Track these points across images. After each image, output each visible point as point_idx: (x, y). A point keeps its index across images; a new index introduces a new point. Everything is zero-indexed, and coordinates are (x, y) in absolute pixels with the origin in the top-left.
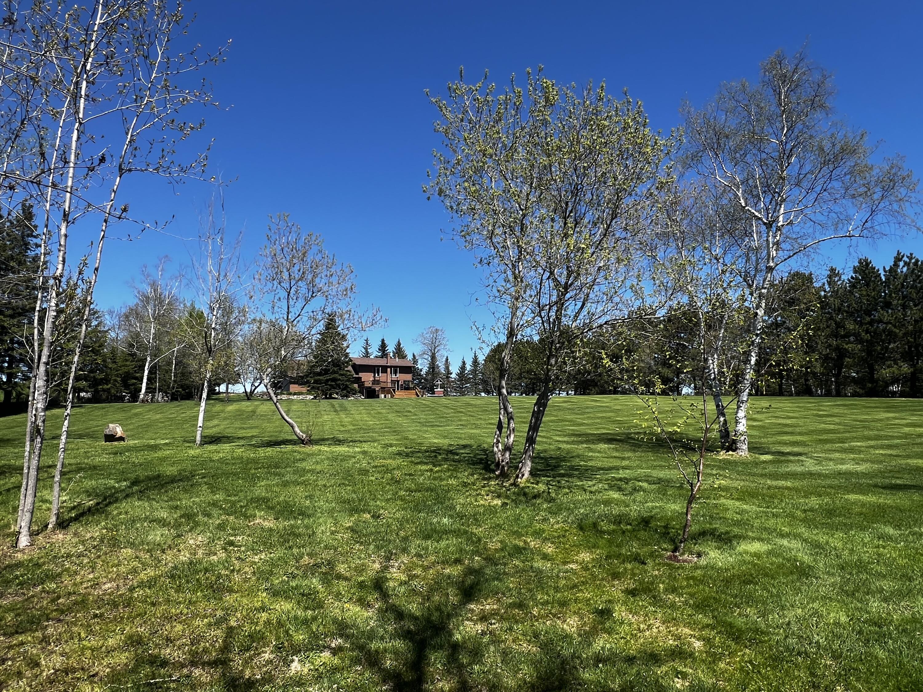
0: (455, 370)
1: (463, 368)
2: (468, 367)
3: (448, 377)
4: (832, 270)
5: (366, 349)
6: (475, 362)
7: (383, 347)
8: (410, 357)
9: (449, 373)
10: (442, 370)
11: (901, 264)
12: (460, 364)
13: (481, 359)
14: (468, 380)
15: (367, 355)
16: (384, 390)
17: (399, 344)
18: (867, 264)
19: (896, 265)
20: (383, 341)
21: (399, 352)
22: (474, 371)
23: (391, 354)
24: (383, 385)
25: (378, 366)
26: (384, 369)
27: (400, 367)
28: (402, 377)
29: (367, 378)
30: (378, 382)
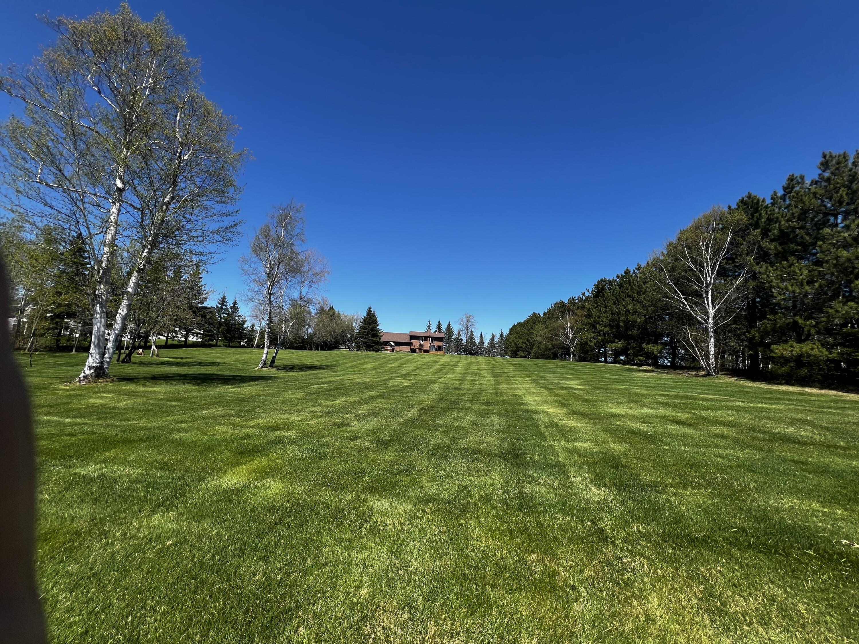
0: (487, 342)
1: (492, 339)
2: (496, 339)
3: (481, 345)
5: (429, 327)
6: (502, 335)
7: (439, 326)
9: (482, 342)
10: (477, 341)
12: (490, 336)
13: (505, 335)
14: (495, 348)
17: (449, 324)
20: (439, 322)
22: (499, 342)
23: (444, 330)
24: (424, 348)
25: (422, 337)
26: (426, 338)
27: (435, 338)
28: (437, 344)
29: (416, 343)
30: (422, 346)
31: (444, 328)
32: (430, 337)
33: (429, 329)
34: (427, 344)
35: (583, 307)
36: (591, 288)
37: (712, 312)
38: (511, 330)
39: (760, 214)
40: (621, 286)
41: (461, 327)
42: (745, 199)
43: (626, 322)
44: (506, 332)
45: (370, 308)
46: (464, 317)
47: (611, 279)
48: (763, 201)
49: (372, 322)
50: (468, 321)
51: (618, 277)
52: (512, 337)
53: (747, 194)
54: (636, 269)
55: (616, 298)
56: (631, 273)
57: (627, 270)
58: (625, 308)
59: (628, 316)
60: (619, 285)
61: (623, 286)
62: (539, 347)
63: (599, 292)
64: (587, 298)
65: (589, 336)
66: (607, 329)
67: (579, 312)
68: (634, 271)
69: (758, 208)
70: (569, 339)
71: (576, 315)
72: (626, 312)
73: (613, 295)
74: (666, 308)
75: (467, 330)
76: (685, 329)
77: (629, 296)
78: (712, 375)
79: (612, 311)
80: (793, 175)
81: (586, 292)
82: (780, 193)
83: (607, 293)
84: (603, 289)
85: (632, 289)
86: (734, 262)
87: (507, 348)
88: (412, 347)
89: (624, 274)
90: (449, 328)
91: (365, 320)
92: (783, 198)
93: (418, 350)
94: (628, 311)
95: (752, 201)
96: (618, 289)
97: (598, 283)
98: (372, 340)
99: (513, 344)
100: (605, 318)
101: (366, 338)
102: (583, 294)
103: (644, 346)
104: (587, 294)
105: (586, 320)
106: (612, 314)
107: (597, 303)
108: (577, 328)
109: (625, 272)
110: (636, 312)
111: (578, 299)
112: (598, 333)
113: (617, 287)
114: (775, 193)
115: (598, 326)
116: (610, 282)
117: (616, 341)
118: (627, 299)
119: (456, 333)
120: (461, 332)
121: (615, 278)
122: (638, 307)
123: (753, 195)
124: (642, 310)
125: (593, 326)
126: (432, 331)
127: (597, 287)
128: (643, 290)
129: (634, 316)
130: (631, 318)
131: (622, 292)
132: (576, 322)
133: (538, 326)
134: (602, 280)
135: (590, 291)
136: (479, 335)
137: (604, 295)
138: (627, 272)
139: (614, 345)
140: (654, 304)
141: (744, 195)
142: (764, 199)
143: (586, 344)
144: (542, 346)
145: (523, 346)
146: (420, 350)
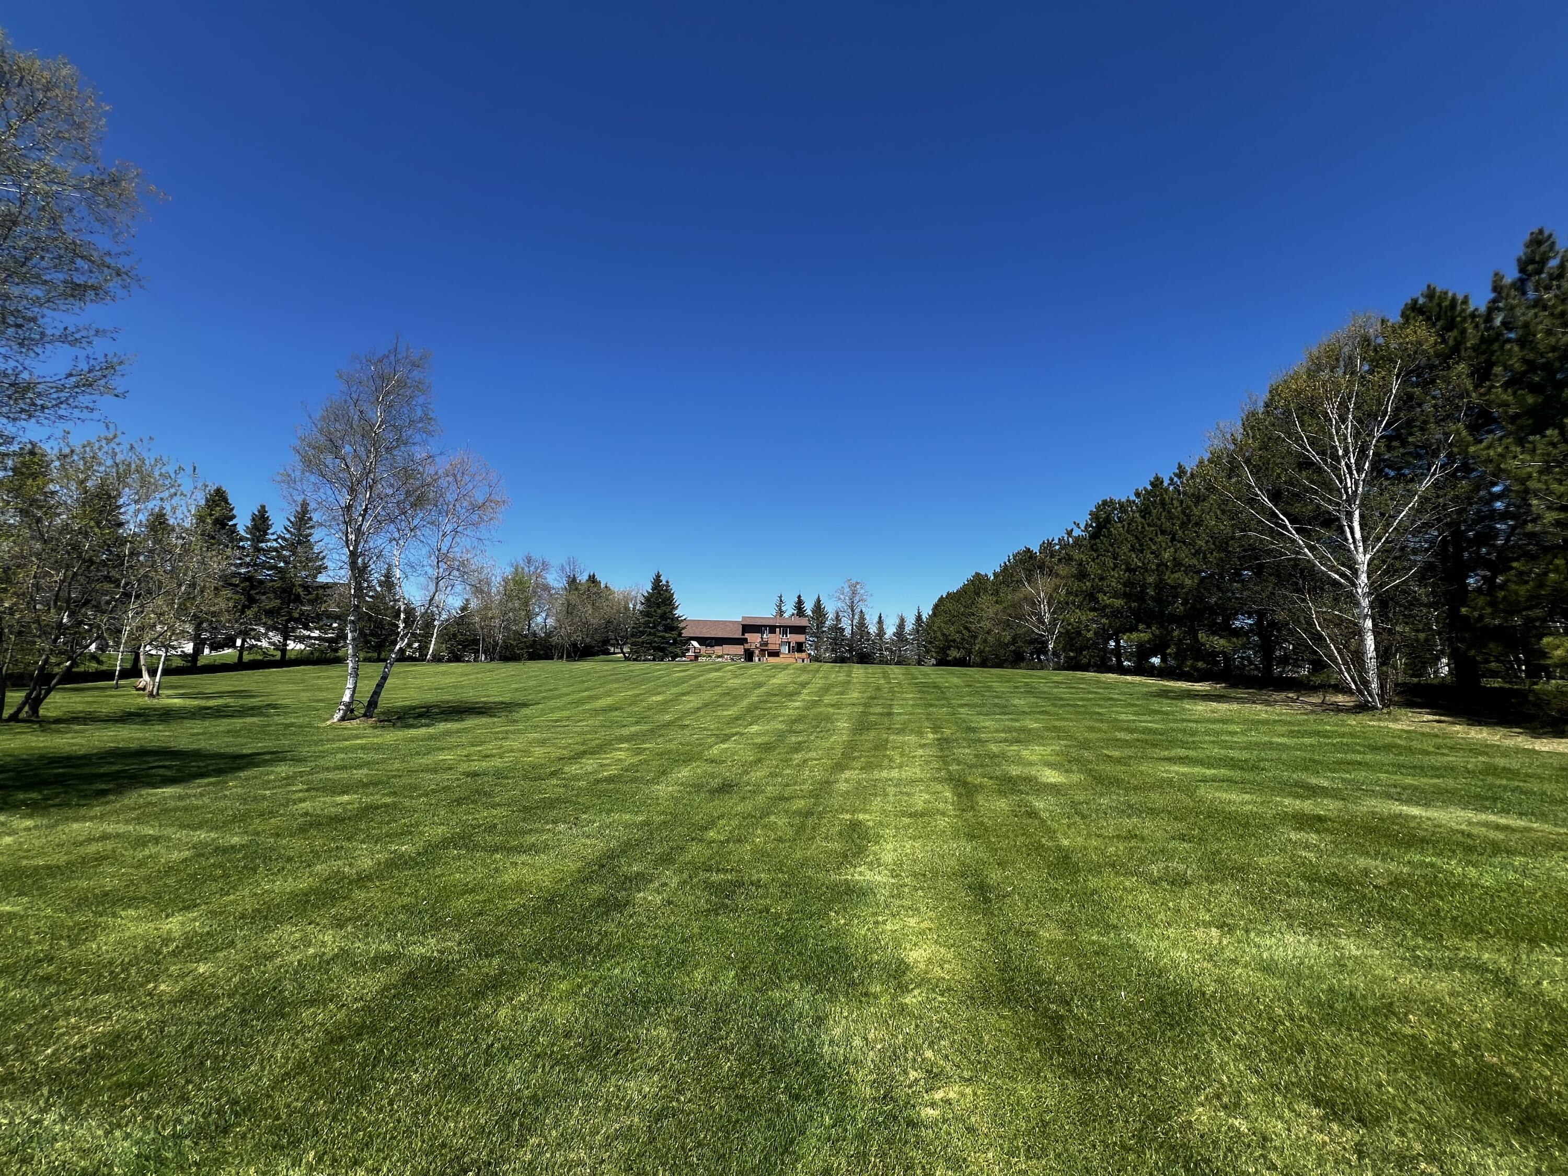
0: (890, 631)
2: (908, 626)
3: (881, 638)
5: (780, 607)
6: (919, 618)
7: (799, 605)
10: (873, 629)
12: (897, 622)
14: (908, 642)
17: (819, 601)
20: (799, 597)
22: (916, 630)
23: (809, 613)
24: (770, 647)
25: (765, 626)
26: (772, 629)
27: (790, 627)
28: (794, 638)
29: (754, 639)
30: (766, 644)
31: (808, 608)
32: (780, 627)
33: (781, 613)
34: (774, 640)
35: (1069, 559)
36: (1084, 519)
37: (1363, 559)
38: (936, 607)
39: (1463, 331)
40: (1145, 512)
41: (839, 604)
42: (1421, 301)
43: (1160, 586)
44: (927, 612)
45: (658, 576)
46: (846, 586)
47: (1124, 500)
48: (1465, 301)
49: (664, 602)
50: (854, 593)
51: (1138, 495)
52: (938, 621)
53: (1425, 289)
54: (1176, 475)
55: (1136, 537)
56: (1165, 484)
57: (1157, 478)
58: (1157, 557)
59: (1163, 573)
60: (1141, 511)
61: (1150, 513)
62: (985, 641)
63: (1100, 527)
64: (1077, 539)
65: (1084, 618)
66: (1119, 603)
67: (1063, 570)
68: (1171, 479)
69: (1453, 318)
70: (1043, 623)
71: (1057, 575)
72: (1158, 565)
73: (1128, 531)
74: (1253, 554)
75: (853, 611)
76: (1304, 600)
77: (1163, 533)
78: (1375, 708)
79: (1127, 564)
80: (1541, 232)
81: (1076, 529)
82: (1511, 275)
83: (1117, 529)
84: (1108, 520)
85: (1171, 517)
86: (1404, 444)
87: (931, 643)
88: (747, 646)
89: (1149, 488)
90: (818, 607)
91: (648, 600)
92: (1520, 286)
93: (757, 652)
94: (1162, 564)
95: (1439, 305)
96: (1139, 519)
97: (1098, 507)
98: (663, 638)
99: (939, 634)
100: (1116, 577)
101: (650, 634)
102: (1069, 533)
103: (1202, 636)
104: (1077, 533)
105: (1076, 586)
106: (1128, 570)
107: (1096, 551)
108: (1059, 602)
109: (1152, 484)
110: (1180, 564)
111: (1059, 543)
112: (1101, 610)
113: (1137, 515)
114: (1498, 277)
115: (1100, 596)
116: (1122, 505)
117: (1141, 627)
118: (1160, 538)
119: (831, 616)
120: (841, 614)
121: (1133, 498)
122: (1184, 555)
123: (1438, 290)
124: (1195, 561)
125: (1091, 596)
126: (786, 615)
127: (1095, 516)
128: (1194, 519)
129: (1176, 575)
130: (1171, 578)
131: (1149, 525)
132: (1056, 589)
133: (985, 600)
134: (1105, 503)
135: (1082, 527)
136: (876, 619)
137: (1110, 532)
138: (1157, 483)
139: (1134, 635)
140: (1222, 545)
141: (1417, 292)
142: (1466, 297)
143: (1079, 633)
144: (990, 639)
145: (958, 637)
146: (762, 652)
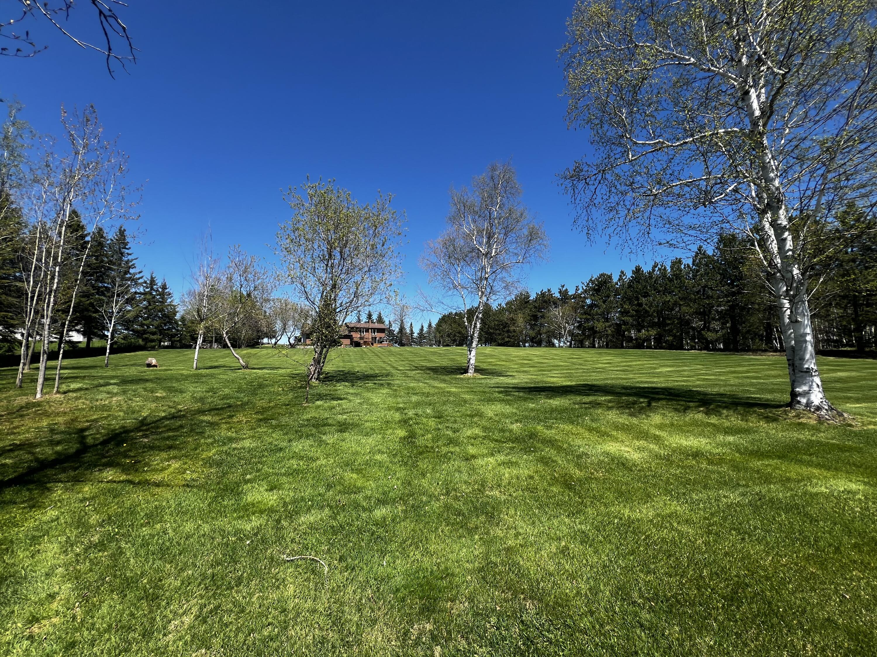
1: (422, 330)
2: (425, 329)
3: (412, 336)
4: (622, 272)
5: (359, 317)
6: (430, 325)
7: (370, 316)
8: (387, 323)
9: (412, 333)
10: (408, 331)
11: (657, 269)
12: (420, 327)
13: (434, 325)
14: (425, 338)
15: (359, 321)
16: (366, 343)
17: (381, 314)
18: (639, 269)
19: (654, 270)
20: (370, 312)
21: (380, 320)
22: (429, 332)
24: (366, 340)
25: (363, 328)
26: (367, 330)
27: (377, 329)
28: (379, 335)
29: (356, 335)
30: (363, 338)
31: (375, 317)
32: (371, 329)
34: (369, 336)
50: (403, 311)
88: (353, 339)
90: (380, 317)
93: (362, 343)
120: (392, 322)
